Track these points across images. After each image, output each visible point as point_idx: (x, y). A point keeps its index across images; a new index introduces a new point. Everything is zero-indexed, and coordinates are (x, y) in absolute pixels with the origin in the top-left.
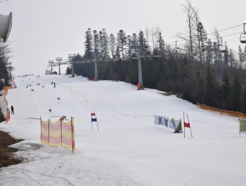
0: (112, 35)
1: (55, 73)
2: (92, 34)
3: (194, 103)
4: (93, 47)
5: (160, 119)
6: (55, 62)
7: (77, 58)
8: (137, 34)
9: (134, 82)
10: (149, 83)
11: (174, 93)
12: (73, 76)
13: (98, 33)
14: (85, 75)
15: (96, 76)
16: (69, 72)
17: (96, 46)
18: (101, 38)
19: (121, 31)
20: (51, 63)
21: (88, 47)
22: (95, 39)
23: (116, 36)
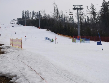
0: (30, 12)
1: (13, 24)
2: (24, 12)
3: (56, 33)
4: (25, 16)
5: (46, 38)
6: (13, 20)
7: (20, 19)
8: (38, 12)
9: (38, 27)
10: (42, 27)
11: (50, 30)
12: (19, 25)
13: (26, 11)
14: (22, 24)
15: (26, 25)
16: (17, 23)
17: (26, 15)
18: (27, 13)
20: (12, 21)
21: (23, 16)
22: (25, 13)
23: (32, 12)
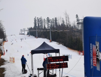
0: (44, 19)
1: (23, 34)
2: (37, 19)
4: (37, 25)
6: (23, 30)
7: (31, 29)
12: (29, 36)
13: (39, 18)
14: (34, 36)
15: (37, 36)
16: (28, 34)
18: (40, 20)
19: (48, 18)
20: (21, 30)
21: (35, 24)
23: (46, 20)
